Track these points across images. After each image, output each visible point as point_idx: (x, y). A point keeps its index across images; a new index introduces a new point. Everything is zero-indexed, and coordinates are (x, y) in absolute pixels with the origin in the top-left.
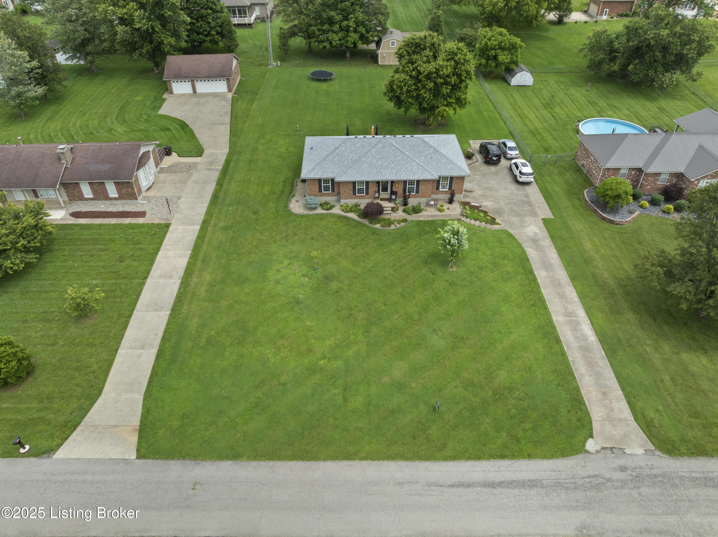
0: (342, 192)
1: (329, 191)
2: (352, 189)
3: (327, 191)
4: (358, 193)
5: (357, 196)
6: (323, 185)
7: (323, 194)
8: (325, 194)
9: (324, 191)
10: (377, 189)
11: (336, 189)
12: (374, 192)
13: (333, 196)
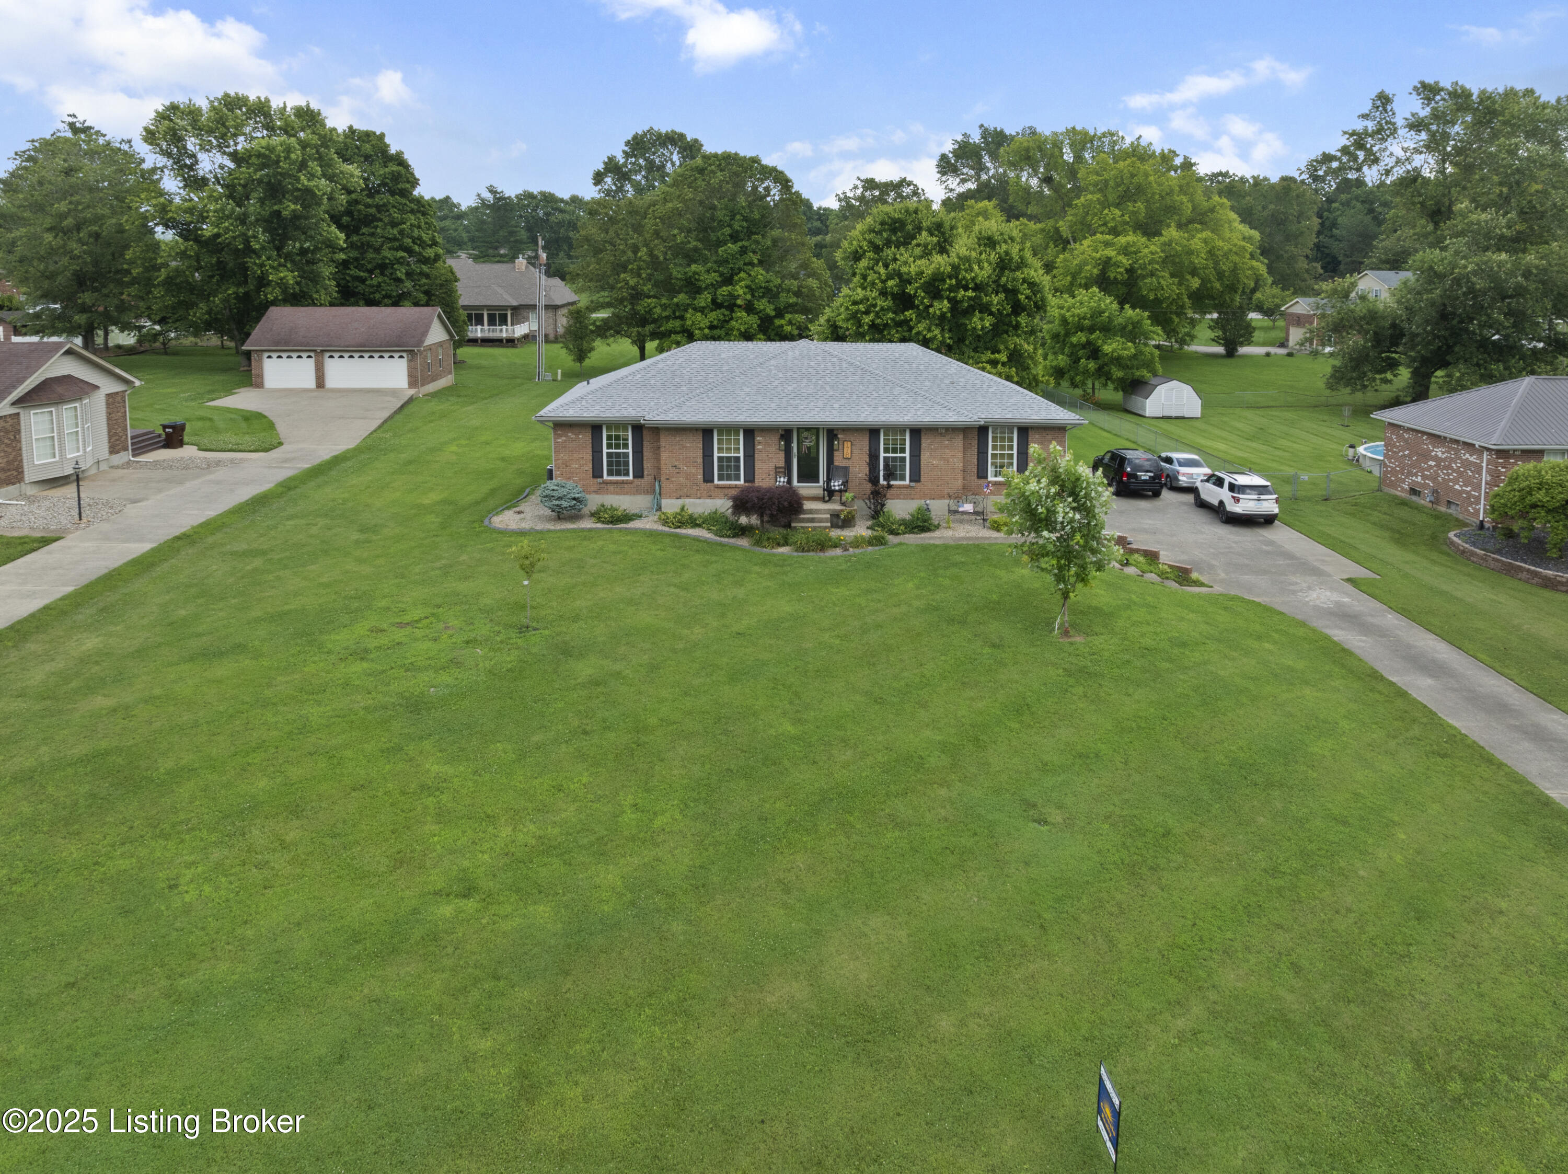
0: (666, 468)
1: (627, 474)
2: (700, 460)
3: (618, 473)
4: (721, 478)
5: (718, 487)
6: (605, 450)
7: (606, 483)
8: (611, 483)
9: (610, 473)
10: (782, 463)
11: (648, 465)
12: (772, 473)
13: (638, 491)
